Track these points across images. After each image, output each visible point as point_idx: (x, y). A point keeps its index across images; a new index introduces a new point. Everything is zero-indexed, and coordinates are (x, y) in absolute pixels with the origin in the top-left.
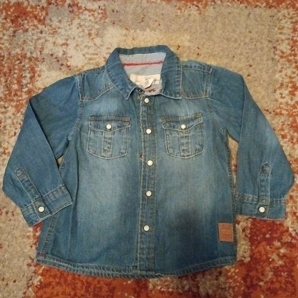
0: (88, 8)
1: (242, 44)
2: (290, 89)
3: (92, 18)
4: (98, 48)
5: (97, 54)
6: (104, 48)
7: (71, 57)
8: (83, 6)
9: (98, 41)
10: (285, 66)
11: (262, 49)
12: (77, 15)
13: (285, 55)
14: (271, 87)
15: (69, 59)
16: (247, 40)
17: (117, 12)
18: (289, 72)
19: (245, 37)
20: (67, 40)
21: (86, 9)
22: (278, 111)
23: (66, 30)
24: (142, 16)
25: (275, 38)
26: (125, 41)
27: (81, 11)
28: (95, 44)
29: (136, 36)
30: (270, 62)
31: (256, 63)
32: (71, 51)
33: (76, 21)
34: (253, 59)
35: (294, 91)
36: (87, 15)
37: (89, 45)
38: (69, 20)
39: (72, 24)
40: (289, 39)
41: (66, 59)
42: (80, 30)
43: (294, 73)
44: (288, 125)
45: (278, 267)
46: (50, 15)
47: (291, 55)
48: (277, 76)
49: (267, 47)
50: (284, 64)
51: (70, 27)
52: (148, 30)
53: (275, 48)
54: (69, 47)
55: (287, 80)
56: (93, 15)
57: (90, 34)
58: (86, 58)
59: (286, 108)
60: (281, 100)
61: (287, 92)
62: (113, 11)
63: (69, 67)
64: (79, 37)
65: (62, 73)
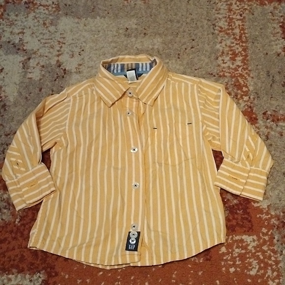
0: (42, 4)
1: (184, 24)
2: (231, 56)
3: (46, 12)
4: (52, 34)
5: (52, 39)
6: (58, 34)
7: (27, 43)
8: (38, 3)
9: (52, 28)
10: (224, 38)
11: (202, 27)
12: (32, 10)
13: (223, 29)
14: (213, 55)
15: (25, 44)
16: (188, 20)
17: (69, 5)
18: (228, 43)
19: (187, 18)
20: (24, 29)
21: (41, 5)
22: (221, 74)
23: (22, 22)
24: (93, 8)
25: (214, 17)
26: (77, 27)
27: (36, 6)
28: (49, 31)
29: (87, 23)
30: (211, 36)
31: (198, 37)
32: (27, 38)
33: (32, 15)
34: (196, 35)
35: (235, 57)
36: (42, 10)
37: (44, 32)
38: (26, 14)
39: (28, 17)
40: (226, 17)
41: (22, 44)
42: (36, 21)
43: (233, 43)
44: (232, 84)
45: (233, 206)
46: (7, 11)
47: (228, 29)
48: (218, 46)
49: (207, 24)
50: (222, 37)
51: (27, 19)
52: (98, 18)
53: (214, 25)
54: (25, 35)
55: (227, 49)
56: (47, 9)
57: (45, 24)
58: (41, 43)
59: (229, 71)
60: (223, 65)
61: (228, 58)
62: (66, 5)
63: (25, 50)
64: (34, 26)
65: (19, 56)
